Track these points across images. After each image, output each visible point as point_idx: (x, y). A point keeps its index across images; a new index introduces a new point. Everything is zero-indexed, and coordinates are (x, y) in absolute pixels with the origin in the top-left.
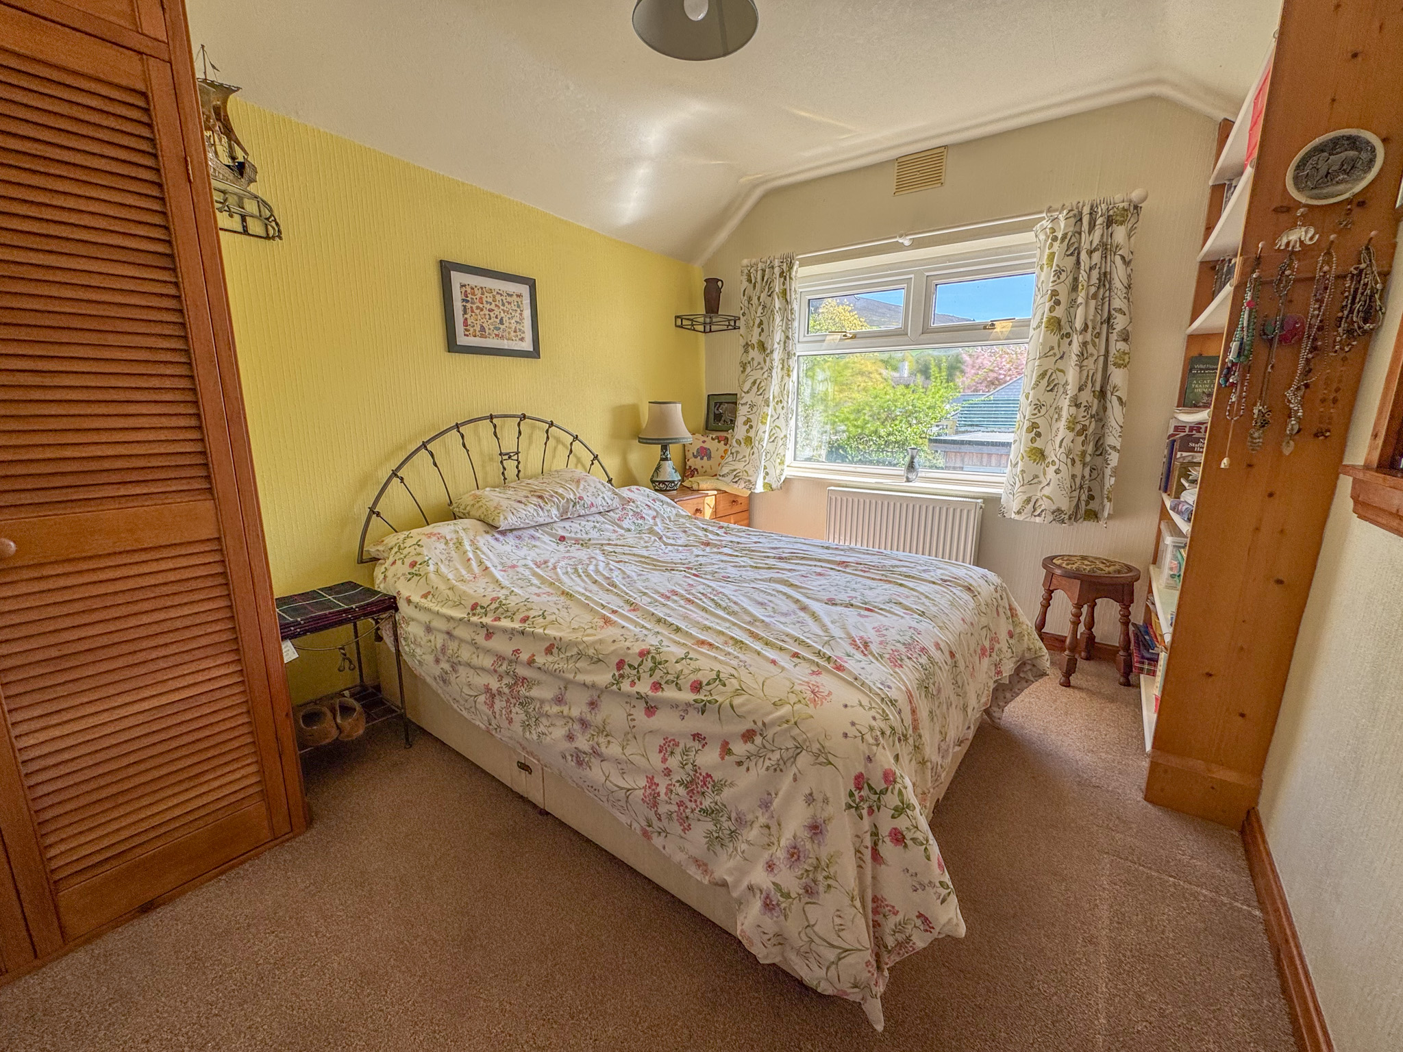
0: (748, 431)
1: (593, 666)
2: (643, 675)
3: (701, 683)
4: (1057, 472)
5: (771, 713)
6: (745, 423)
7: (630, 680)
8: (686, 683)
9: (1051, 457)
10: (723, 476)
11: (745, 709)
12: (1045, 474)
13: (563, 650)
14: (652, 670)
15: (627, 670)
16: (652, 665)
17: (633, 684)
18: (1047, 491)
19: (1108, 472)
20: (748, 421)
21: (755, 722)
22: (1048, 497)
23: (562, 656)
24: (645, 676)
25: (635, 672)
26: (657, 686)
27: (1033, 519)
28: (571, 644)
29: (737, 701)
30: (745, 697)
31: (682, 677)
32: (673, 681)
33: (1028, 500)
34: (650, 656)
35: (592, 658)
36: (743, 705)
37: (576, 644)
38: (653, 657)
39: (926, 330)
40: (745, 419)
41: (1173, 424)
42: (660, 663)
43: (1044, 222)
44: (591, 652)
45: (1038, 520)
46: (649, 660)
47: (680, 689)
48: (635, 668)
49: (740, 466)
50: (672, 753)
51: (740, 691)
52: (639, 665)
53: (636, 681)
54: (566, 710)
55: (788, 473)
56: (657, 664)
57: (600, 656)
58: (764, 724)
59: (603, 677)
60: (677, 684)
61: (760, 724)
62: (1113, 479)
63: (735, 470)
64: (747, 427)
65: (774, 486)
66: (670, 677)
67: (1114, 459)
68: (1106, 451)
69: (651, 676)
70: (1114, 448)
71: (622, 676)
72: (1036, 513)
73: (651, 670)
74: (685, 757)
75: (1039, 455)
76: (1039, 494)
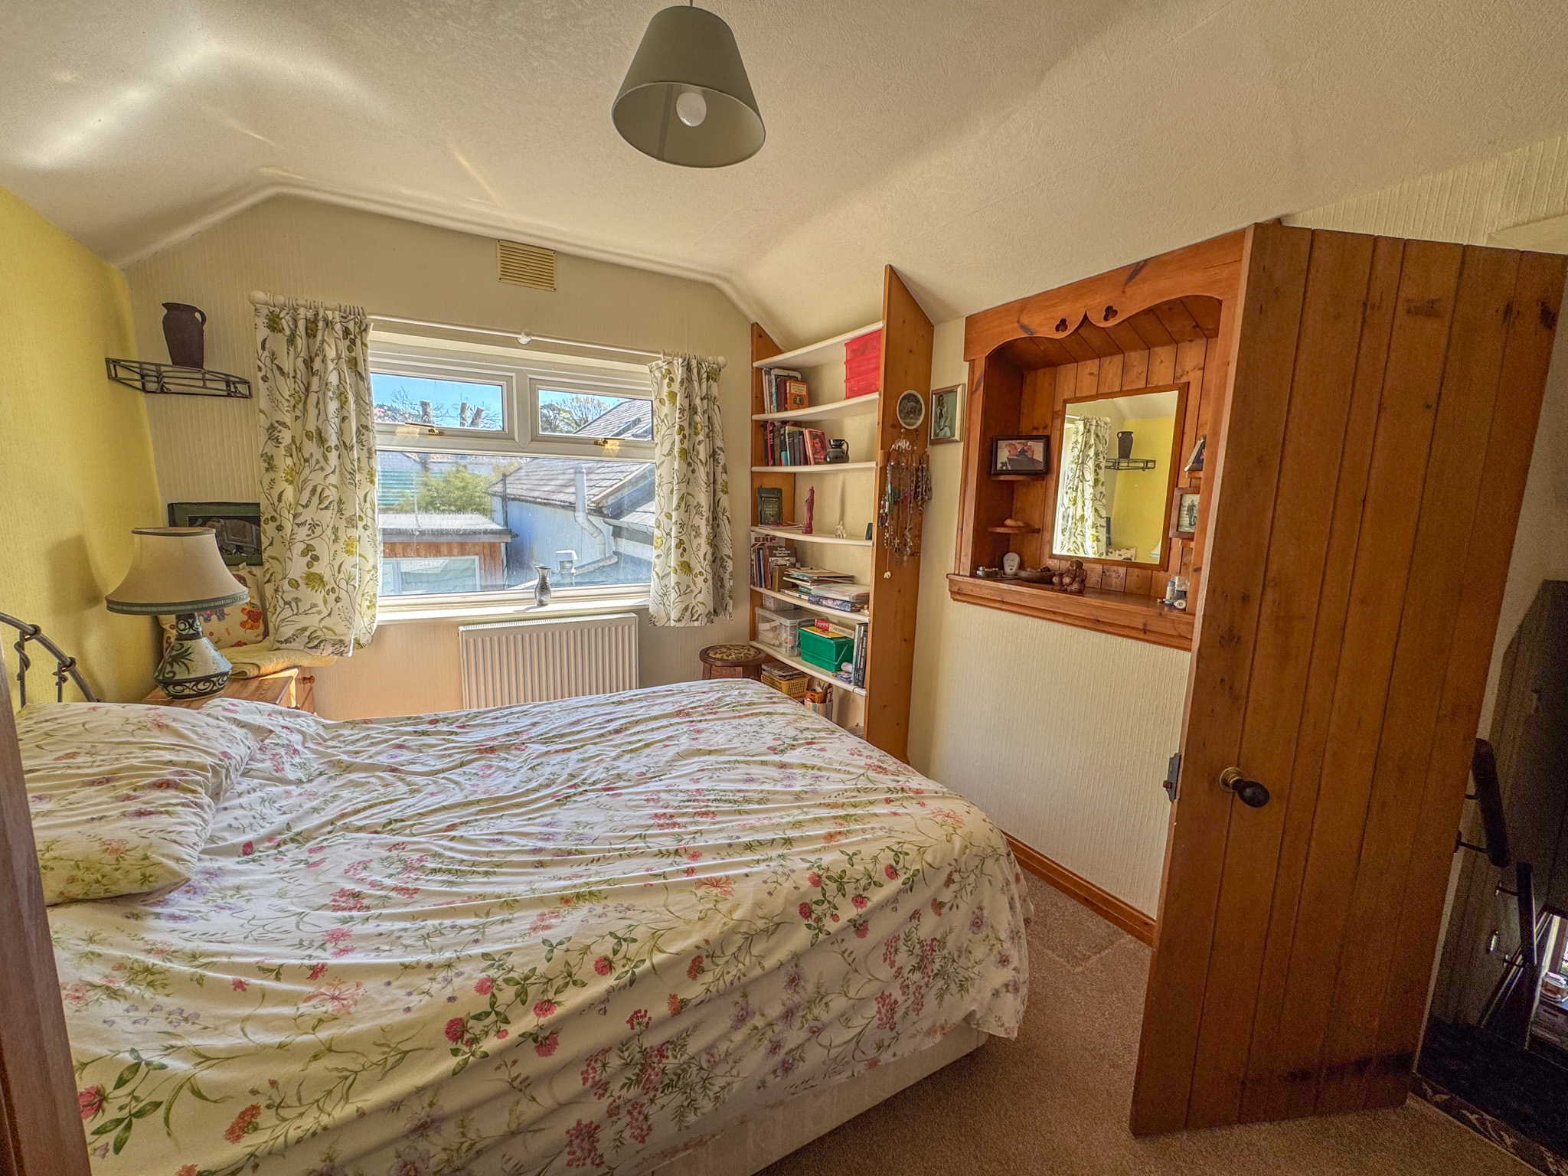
0: (309, 565)
1: (773, 940)
2: (836, 901)
3: (891, 867)
4: (705, 581)
5: (953, 849)
6: (304, 554)
7: (828, 916)
8: (880, 875)
9: (698, 569)
10: (287, 641)
11: (938, 859)
12: (695, 584)
13: (718, 953)
14: (841, 889)
15: (818, 910)
16: (835, 885)
17: (835, 918)
18: (700, 598)
19: (727, 576)
20: (309, 549)
21: (950, 865)
22: (702, 603)
23: (721, 961)
24: (838, 900)
25: (826, 905)
26: (859, 900)
27: (692, 624)
28: (724, 940)
29: (929, 857)
30: (929, 850)
31: (873, 874)
32: (870, 883)
33: (686, 609)
34: (824, 879)
35: (766, 930)
36: (935, 858)
37: (734, 930)
38: (828, 878)
39: (535, 438)
40: (303, 546)
41: (753, 535)
42: (841, 878)
43: (660, 362)
44: (760, 924)
45: (696, 624)
46: (828, 882)
47: (881, 886)
48: (823, 902)
49: (312, 621)
50: (896, 951)
51: (921, 850)
52: (824, 895)
53: (835, 912)
54: (758, 1021)
55: (382, 617)
56: (840, 881)
57: (776, 920)
58: (956, 860)
59: (800, 937)
60: (875, 883)
61: (953, 863)
62: (731, 582)
63: (304, 629)
64: (308, 558)
65: (363, 641)
66: (863, 882)
67: (730, 564)
68: (724, 560)
69: (844, 896)
70: (729, 557)
71: (818, 920)
72: (694, 618)
73: (839, 890)
74: (909, 943)
75: (686, 567)
76: (694, 602)
